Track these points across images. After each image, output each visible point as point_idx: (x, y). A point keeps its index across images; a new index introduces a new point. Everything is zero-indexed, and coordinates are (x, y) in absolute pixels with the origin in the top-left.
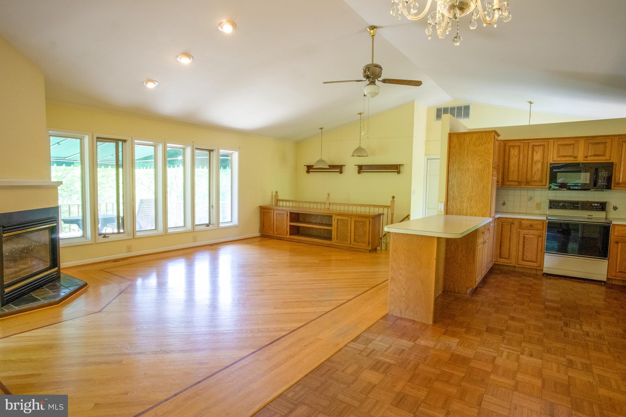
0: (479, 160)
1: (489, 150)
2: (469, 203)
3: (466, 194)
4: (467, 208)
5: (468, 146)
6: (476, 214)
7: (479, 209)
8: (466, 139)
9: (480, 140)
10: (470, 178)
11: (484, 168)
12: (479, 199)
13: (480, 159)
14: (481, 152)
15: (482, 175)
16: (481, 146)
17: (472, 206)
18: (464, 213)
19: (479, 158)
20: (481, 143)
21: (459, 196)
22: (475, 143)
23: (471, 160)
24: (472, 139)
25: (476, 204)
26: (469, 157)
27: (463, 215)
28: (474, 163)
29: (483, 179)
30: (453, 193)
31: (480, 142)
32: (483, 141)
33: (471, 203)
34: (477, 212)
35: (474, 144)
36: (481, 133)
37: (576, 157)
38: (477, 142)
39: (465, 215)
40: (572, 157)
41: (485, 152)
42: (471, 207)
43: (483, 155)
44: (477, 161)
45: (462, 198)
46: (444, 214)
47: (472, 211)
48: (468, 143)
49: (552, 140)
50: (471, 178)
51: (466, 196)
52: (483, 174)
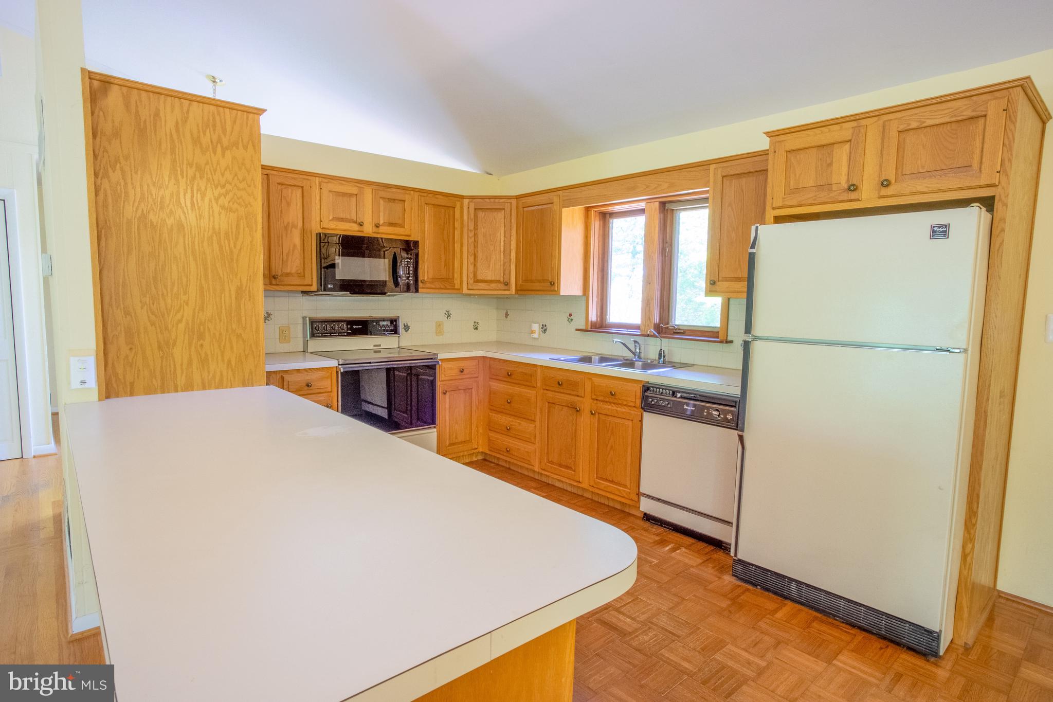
0: (217, 200)
1: (248, 172)
2: (193, 347)
3: (179, 316)
4: (190, 363)
5: (172, 141)
6: (221, 380)
7: (229, 362)
8: (162, 114)
9: (214, 130)
10: (191, 259)
11: (238, 226)
12: (227, 331)
13: (220, 195)
14: (223, 175)
15: (231, 252)
16: (219, 149)
17: (206, 355)
18: (179, 383)
19: (216, 195)
20: (219, 141)
21: (153, 324)
22: (199, 137)
23: (189, 195)
24: (185, 120)
25: (220, 346)
26: (182, 182)
27: (176, 391)
28: (199, 208)
29: (235, 265)
30: (127, 313)
31: (215, 138)
32: (225, 135)
33: (202, 345)
34: (225, 373)
35: (196, 141)
36: (217, 106)
37: (361, 224)
38: (204, 134)
39: (182, 391)
40: (355, 222)
41: (236, 175)
42: (204, 362)
43: (230, 184)
44: (210, 201)
45: (166, 328)
46: (100, 400)
47: (209, 372)
48: (174, 131)
49: (317, 180)
50: (195, 260)
51: (180, 321)
52: (235, 247)
